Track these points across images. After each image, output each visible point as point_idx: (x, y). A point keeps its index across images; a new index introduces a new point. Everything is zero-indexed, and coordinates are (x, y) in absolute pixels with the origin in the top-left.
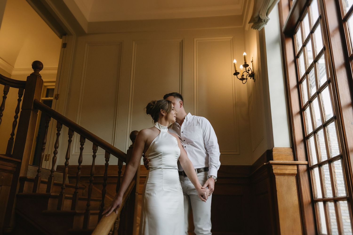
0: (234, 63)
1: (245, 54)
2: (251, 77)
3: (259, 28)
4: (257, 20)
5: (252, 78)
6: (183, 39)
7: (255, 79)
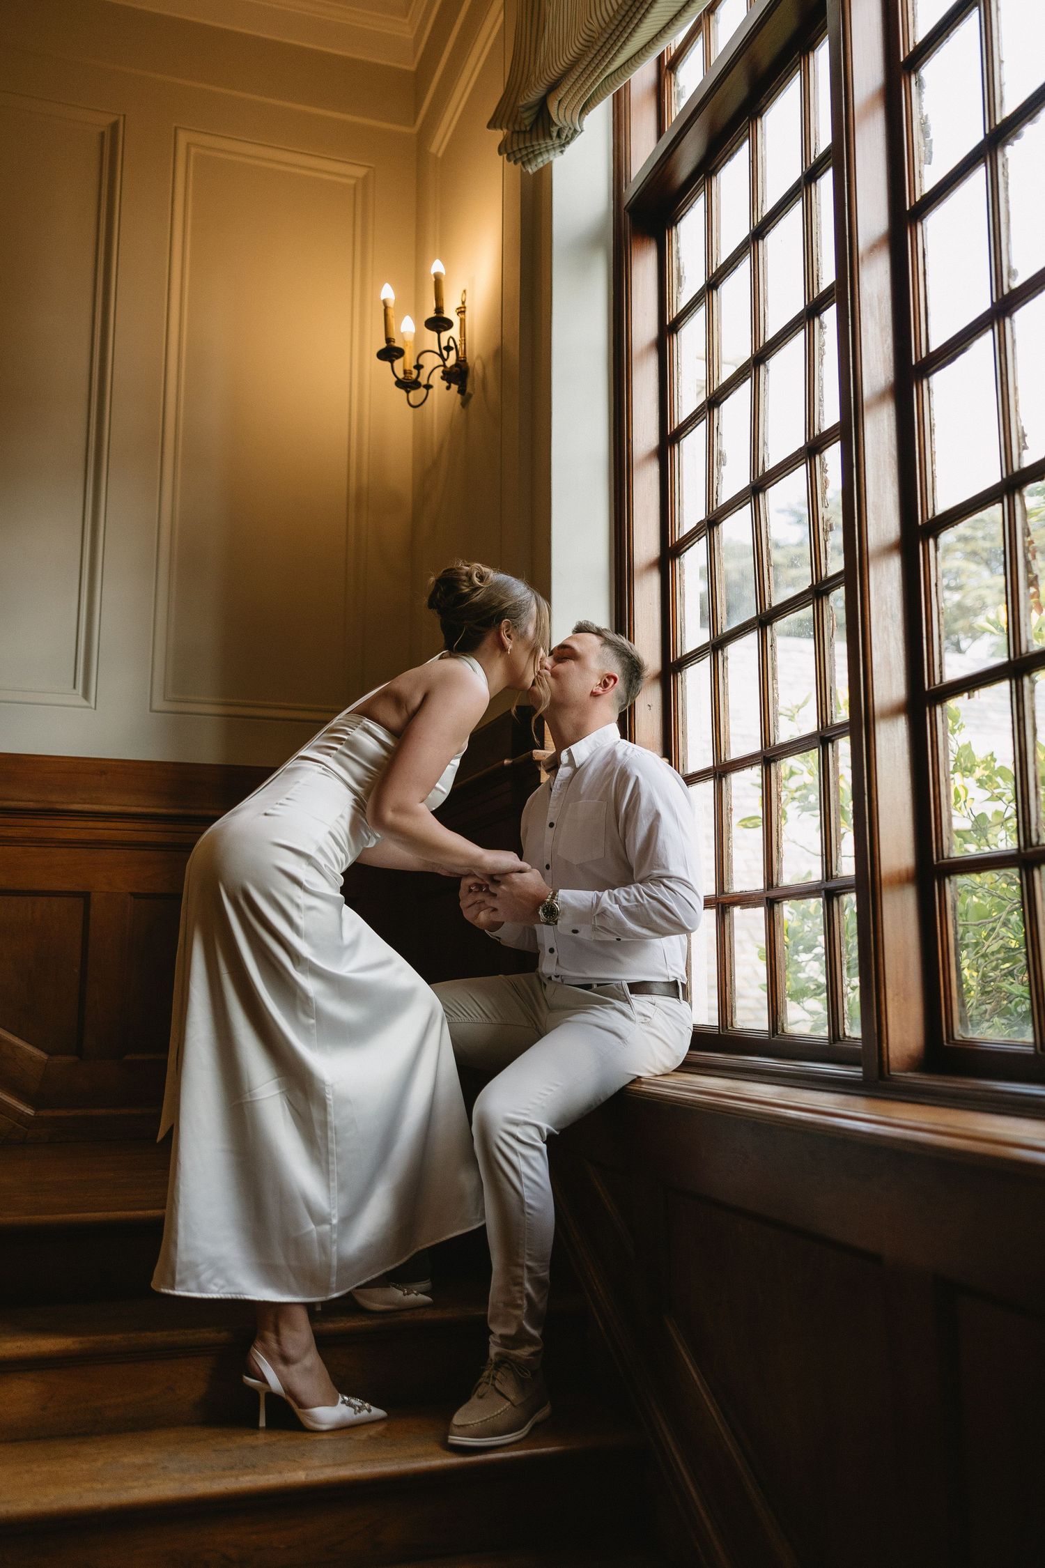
0: (385, 302)
1: (437, 267)
2: (449, 382)
3: (529, 161)
4: (528, 118)
5: (454, 387)
6: (122, 118)
7: (470, 396)
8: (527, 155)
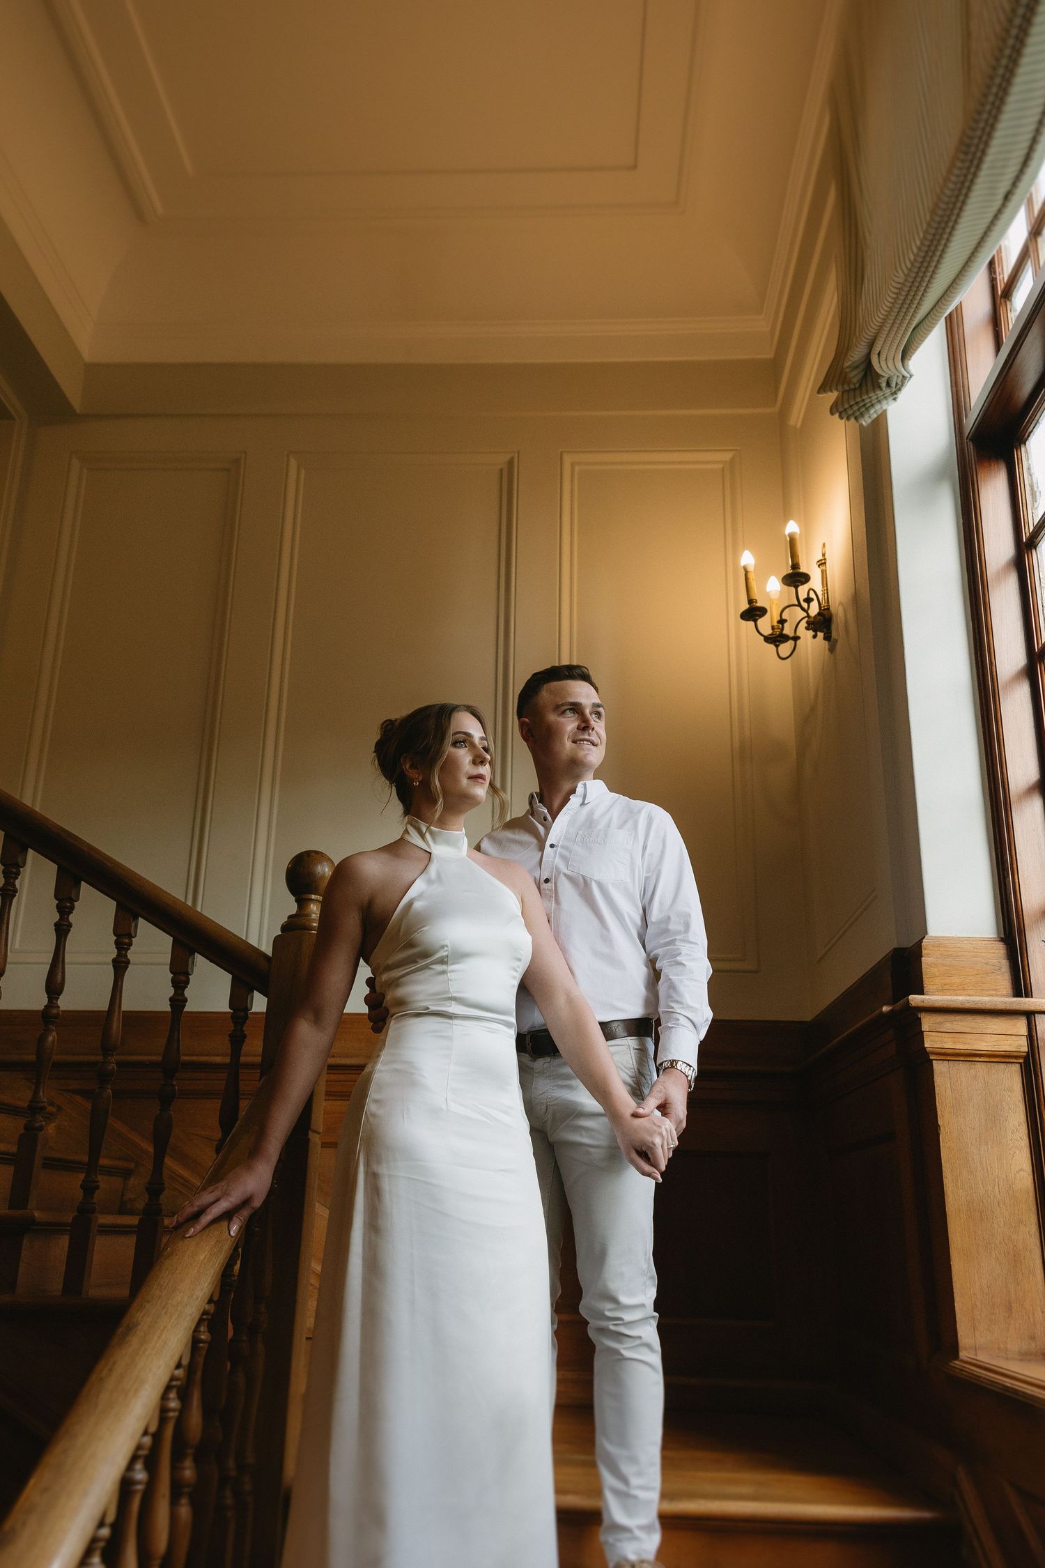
0: (745, 569)
1: (792, 527)
2: (815, 631)
3: (862, 415)
4: (855, 376)
5: (820, 635)
6: (517, 454)
7: (836, 641)
8: (859, 409)
